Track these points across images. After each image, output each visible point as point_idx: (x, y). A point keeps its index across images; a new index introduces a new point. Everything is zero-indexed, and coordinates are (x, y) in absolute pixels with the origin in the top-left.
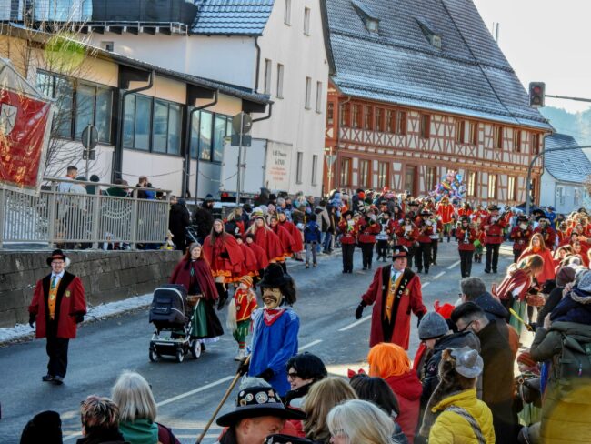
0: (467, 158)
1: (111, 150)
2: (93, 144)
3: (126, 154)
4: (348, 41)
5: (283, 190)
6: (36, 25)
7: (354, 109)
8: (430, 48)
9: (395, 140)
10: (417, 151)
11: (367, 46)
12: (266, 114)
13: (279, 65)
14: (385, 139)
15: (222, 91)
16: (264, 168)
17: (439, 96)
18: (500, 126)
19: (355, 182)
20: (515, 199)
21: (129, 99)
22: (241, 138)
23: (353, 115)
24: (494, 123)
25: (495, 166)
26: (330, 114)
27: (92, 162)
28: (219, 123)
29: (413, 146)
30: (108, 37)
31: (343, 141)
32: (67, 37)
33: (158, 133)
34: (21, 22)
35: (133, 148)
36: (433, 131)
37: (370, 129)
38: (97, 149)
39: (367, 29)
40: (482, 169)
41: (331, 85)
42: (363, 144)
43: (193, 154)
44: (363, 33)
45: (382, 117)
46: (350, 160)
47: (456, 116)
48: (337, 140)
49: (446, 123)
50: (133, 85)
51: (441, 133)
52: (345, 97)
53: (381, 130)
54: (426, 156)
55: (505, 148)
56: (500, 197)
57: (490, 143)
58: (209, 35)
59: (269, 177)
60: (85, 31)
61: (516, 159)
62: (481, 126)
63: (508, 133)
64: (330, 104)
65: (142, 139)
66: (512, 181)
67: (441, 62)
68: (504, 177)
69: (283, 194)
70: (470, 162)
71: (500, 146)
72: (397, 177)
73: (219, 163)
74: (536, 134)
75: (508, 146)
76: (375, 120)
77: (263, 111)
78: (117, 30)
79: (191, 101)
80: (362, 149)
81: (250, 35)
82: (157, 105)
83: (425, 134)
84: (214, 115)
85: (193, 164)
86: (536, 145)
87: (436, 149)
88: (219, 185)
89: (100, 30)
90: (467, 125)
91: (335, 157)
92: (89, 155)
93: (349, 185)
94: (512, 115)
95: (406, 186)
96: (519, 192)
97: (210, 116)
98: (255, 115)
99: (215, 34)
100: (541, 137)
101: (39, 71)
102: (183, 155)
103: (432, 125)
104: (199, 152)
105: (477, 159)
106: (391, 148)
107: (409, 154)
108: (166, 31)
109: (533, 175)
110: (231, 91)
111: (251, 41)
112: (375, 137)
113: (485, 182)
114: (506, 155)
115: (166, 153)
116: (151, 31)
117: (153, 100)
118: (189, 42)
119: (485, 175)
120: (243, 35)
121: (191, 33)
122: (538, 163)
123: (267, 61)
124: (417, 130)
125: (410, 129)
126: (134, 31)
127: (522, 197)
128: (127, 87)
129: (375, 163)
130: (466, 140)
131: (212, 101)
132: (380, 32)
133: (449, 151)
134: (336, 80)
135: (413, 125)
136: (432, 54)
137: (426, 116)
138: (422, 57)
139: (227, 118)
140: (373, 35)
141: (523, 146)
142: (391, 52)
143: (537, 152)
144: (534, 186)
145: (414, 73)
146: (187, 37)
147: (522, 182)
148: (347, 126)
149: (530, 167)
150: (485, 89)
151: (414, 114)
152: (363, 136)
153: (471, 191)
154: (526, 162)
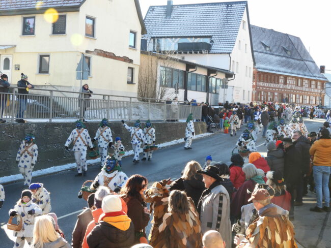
0: (299, 91)
1: (184, 90)
2: (178, 89)
3: (189, 92)
4: (260, 54)
5: (239, 102)
6: (160, 52)
7: (262, 76)
8: (287, 55)
9: (275, 85)
10: (283, 89)
11: (266, 55)
12: (233, 78)
13: (237, 63)
14: (272, 85)
15: (219, 71)
16: (232, 95)
17: (290, 71)
18: (311, 80)
19: (262, 99)
20: (316, 104)
21: (189, 74)
22: (225, 86)
23: (262, 78)
24: (308, 79)
25: (309, 93)
26: (254, 77)
27: (178, 94)
28: (218, 81)
29: (281, 87)
30: (183, 55)
31: (259, 86)
32: (170, 56)
33: (199, 84)
34: (156, 51)
35: (191, 90)
36: (288, 82)
37: (267, 82)
38: (179, 90)
39: (266, 50)
40: (305, 94)
41: (254, 68)
42: (265, 87)
43: (210, 91)
44: (265, 51)
45: (271, 78)
46: (261, 92)
47: (295, 77)
48: (256, 86)
49: (292, 80)
50: (191, 70)
51: (291, 83)
52: (259, 72)
53: (271, 82)
54: (286, 90)
55: (312, 87)
56: (310, 103)
57: (307, 86)
58: (215, 53)
59: (234, 98)
60: (175, 53)
61: (316, 91)
62: (304, 80)
63: (313, 82)
64: (254, 74)
65: (194, 87)
66: (314, 98)
67: (291, 60)
68: (312, 97)
69: (239, 104)
70: (300, 92)
71: (310, 86)
72: (276, 97)
73: (218, 94)
74: (323, 83)
75: (313, 86)
76: (269, 79)
77: (232, 77)
78: (186, 53)
79: (209, 74)
80: (264, 88)
81: (228, 53)
82: (198, 76)
83: (285, 83)
84: (216, 79)
85: (210, 94)
86: (323, 86)
87: (289, 88)
88: (218, 101)
89: (180, 53)
90: (299, 80)
91: (256, 91)
92: (177, 92)
93: (261, 100)
94: (315, 77)
95: (279, 100)
96: (317, 102)
97: (215, 79)
98: (229, 79)
99: (217, 53)
100: (324, 84)
101: (161, 66)
102: (206, 92)
103: (288, 80)
104: (212, 90)
105: (303, 91)
106: (274, 88)
107: (280, 90)
108: (201, 53)
109: (322, 96)
110: (222, 71)
111: (228, 55)
112: (269, 85)
113: (305, 98)
114: (312, 90)
115: (201, 91)
116: (196, 53)
117: (197, 74)
118: (208, 56)
119: (305, 96)
120: (225, 53)
121: (209, 53)
122: (323, 92)
123: (233, 61)
124: (283, 82)
125: (280, 81)
126: (191, 53)
127: (318, 103)
128: (188, 70)
129: (269, 93)
130: (299, 85)
131: (216, 74)
132: (270, 51)
133: (293, 89)
134: (256, 67)
135: (281, 80)
136: (288, 57)
137: (286, 77)
138: (284, 58)
139: (220, 80)
140: (268, 52)
141: (318, 86)
142: (274, 57)
143: (323, 88)
144: (322, 100)
145: (282, 64)
146: (208, 55)
147: (318, 99)
148: (260, 81)
149: (321, 93)
150: (305, 68)
151: (282, 77)
152: (265, 84)
153: (301, 101)
154: (319, 92)
